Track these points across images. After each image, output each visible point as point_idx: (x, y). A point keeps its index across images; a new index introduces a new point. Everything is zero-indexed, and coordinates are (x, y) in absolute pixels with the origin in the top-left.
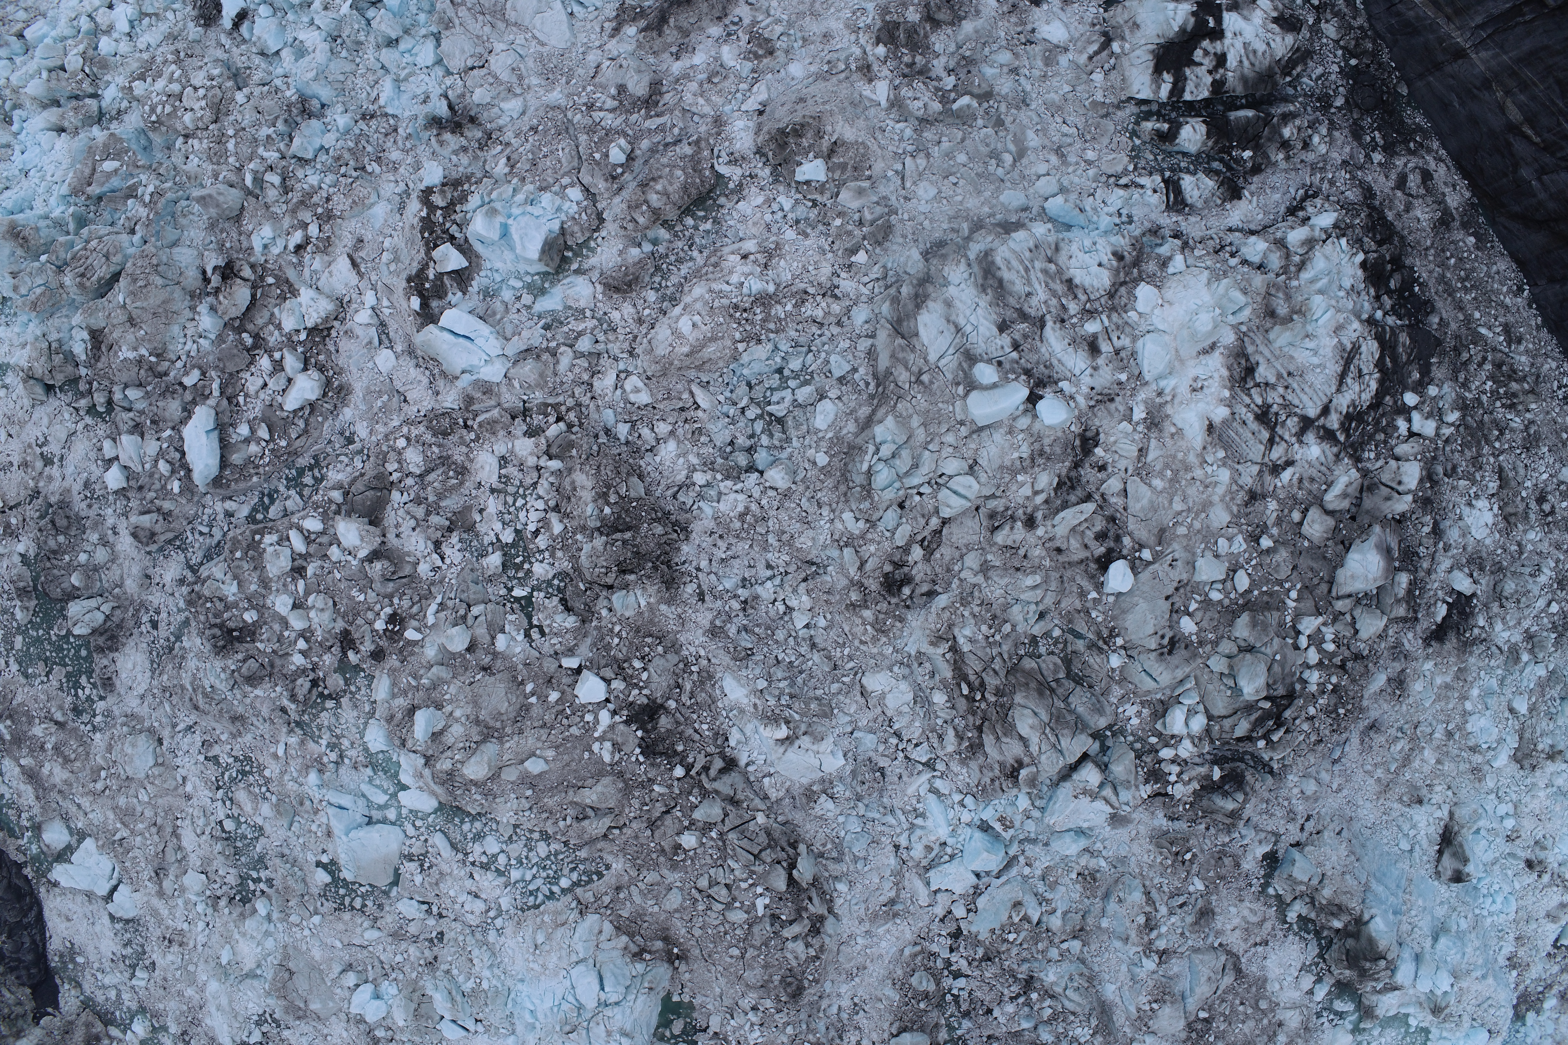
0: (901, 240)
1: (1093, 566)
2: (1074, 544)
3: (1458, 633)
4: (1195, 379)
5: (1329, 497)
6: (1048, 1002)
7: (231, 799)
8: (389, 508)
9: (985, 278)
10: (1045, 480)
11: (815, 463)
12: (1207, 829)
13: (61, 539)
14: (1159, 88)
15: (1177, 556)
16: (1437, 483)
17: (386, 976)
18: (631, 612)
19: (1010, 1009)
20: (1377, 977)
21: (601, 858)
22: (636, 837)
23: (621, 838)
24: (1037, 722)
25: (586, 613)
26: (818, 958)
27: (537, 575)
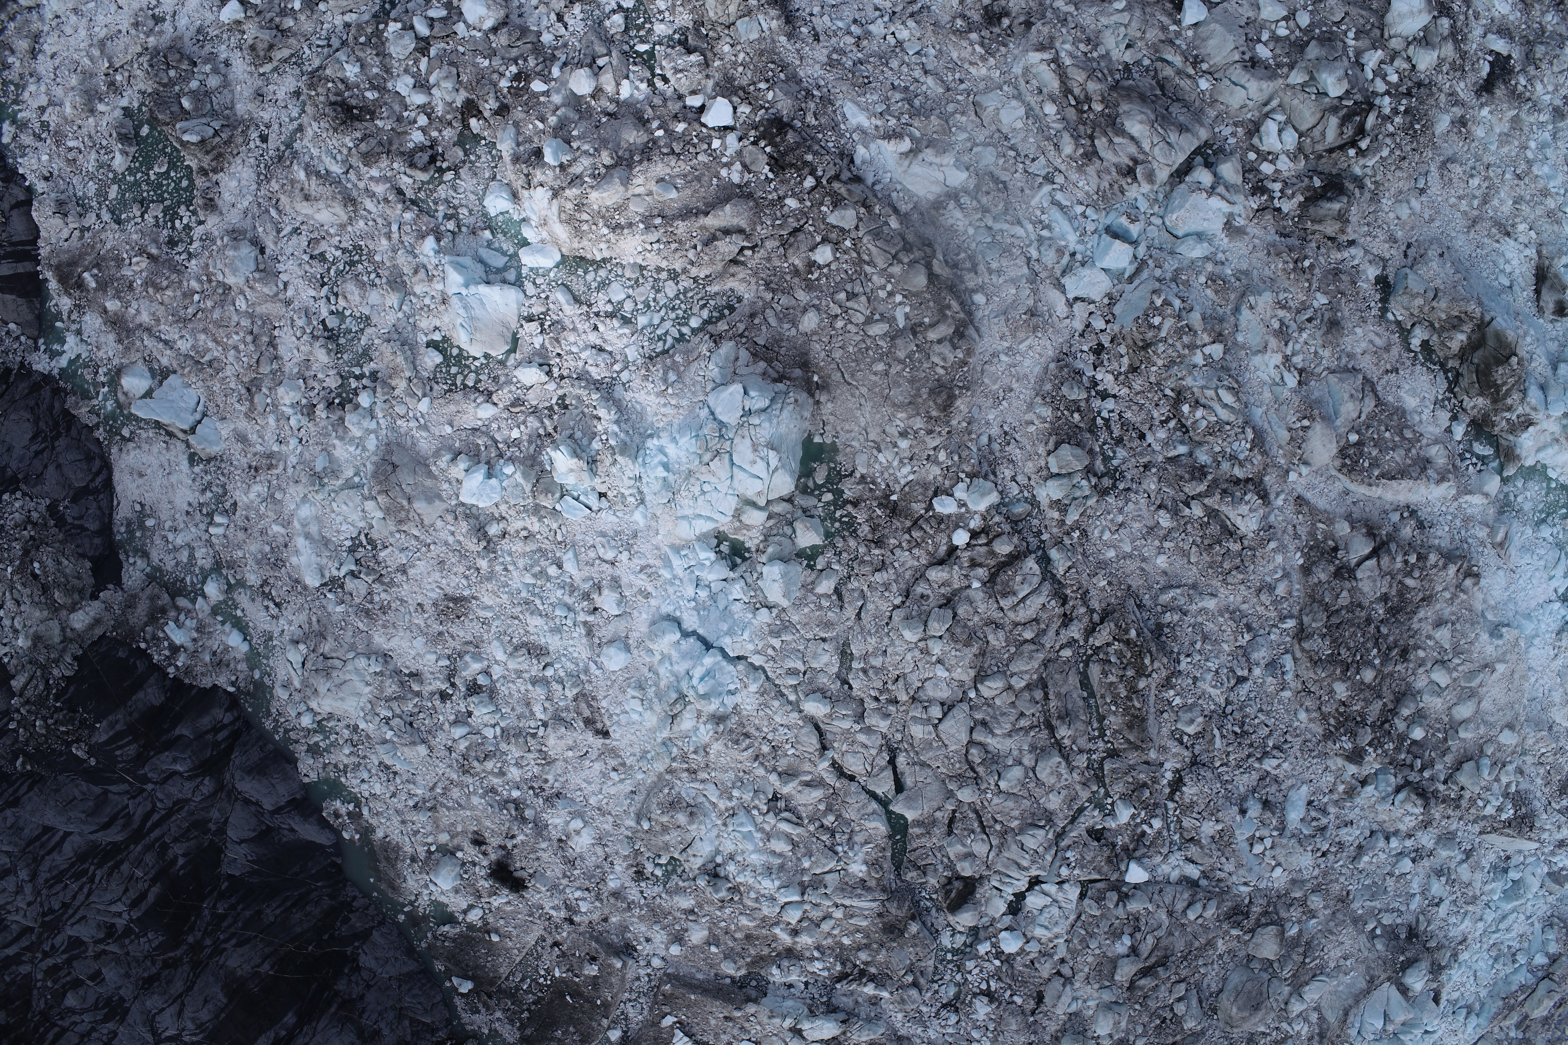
6: (1201, 412)
7: (336, 295)
12: (1318, 248)
13: (172, 73)
17: (501, 456)
18: (754, 36)
19: (1162, 434)
20: (1509, 401)
21: (732, 290)
22: (769, 259)
23: (754, 259)
24: (1144, 117)
25: (709, 55)
26: (964, 363)
27: (658, 33)
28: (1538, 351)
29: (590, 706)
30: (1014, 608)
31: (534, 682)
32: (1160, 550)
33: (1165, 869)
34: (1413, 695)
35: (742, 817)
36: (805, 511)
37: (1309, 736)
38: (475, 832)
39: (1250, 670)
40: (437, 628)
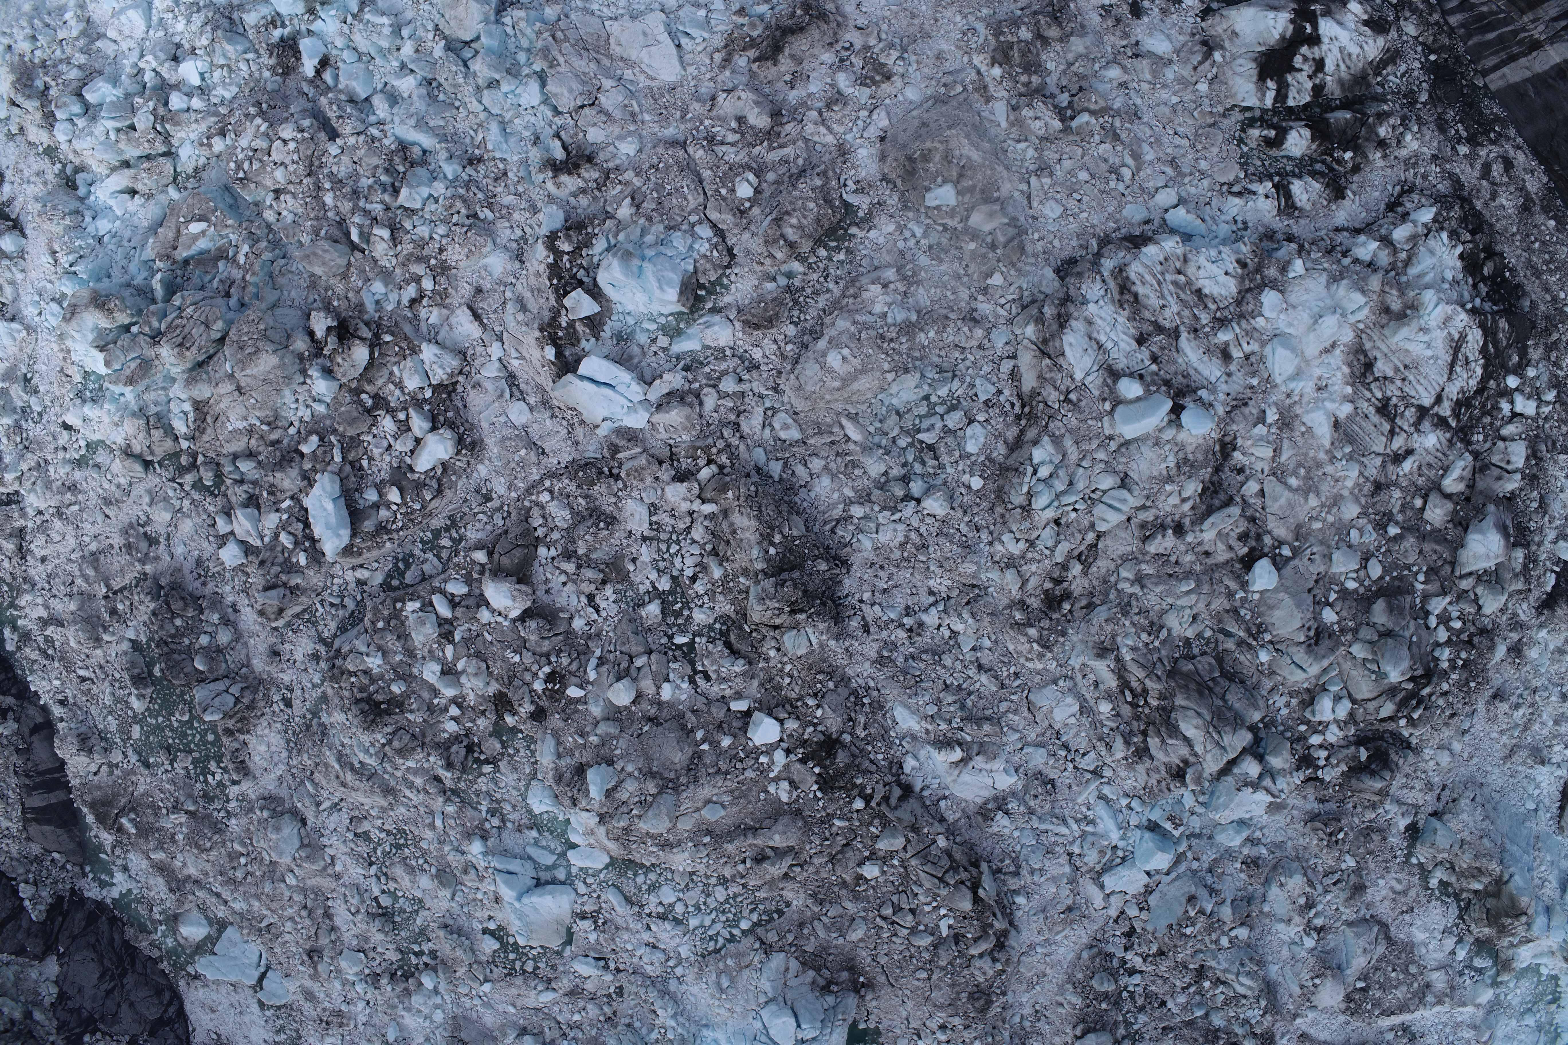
0: (1032, 260)
1: (1238, 566)
2: (1221, 547)
4: (1320, 379)
5: (1446, 482)
6: (1221, 988)
7: (386, 874)
8: (536, 564)
9: (1121, 293)
10: (1192, 488)
11: (969, 487)
13: (178, 622)
14: (1264, 95)
15: (1314, 550)
16: (1540, 459)
18: (802, 651)
19: (1182, 999)
20: (1514, 931)
21: (781, 896)
22: (817, 873)
23: (802, 874)
24: (1199, 722)
25: (754, 656)
26: (1004, 971)
27: (697, 621)
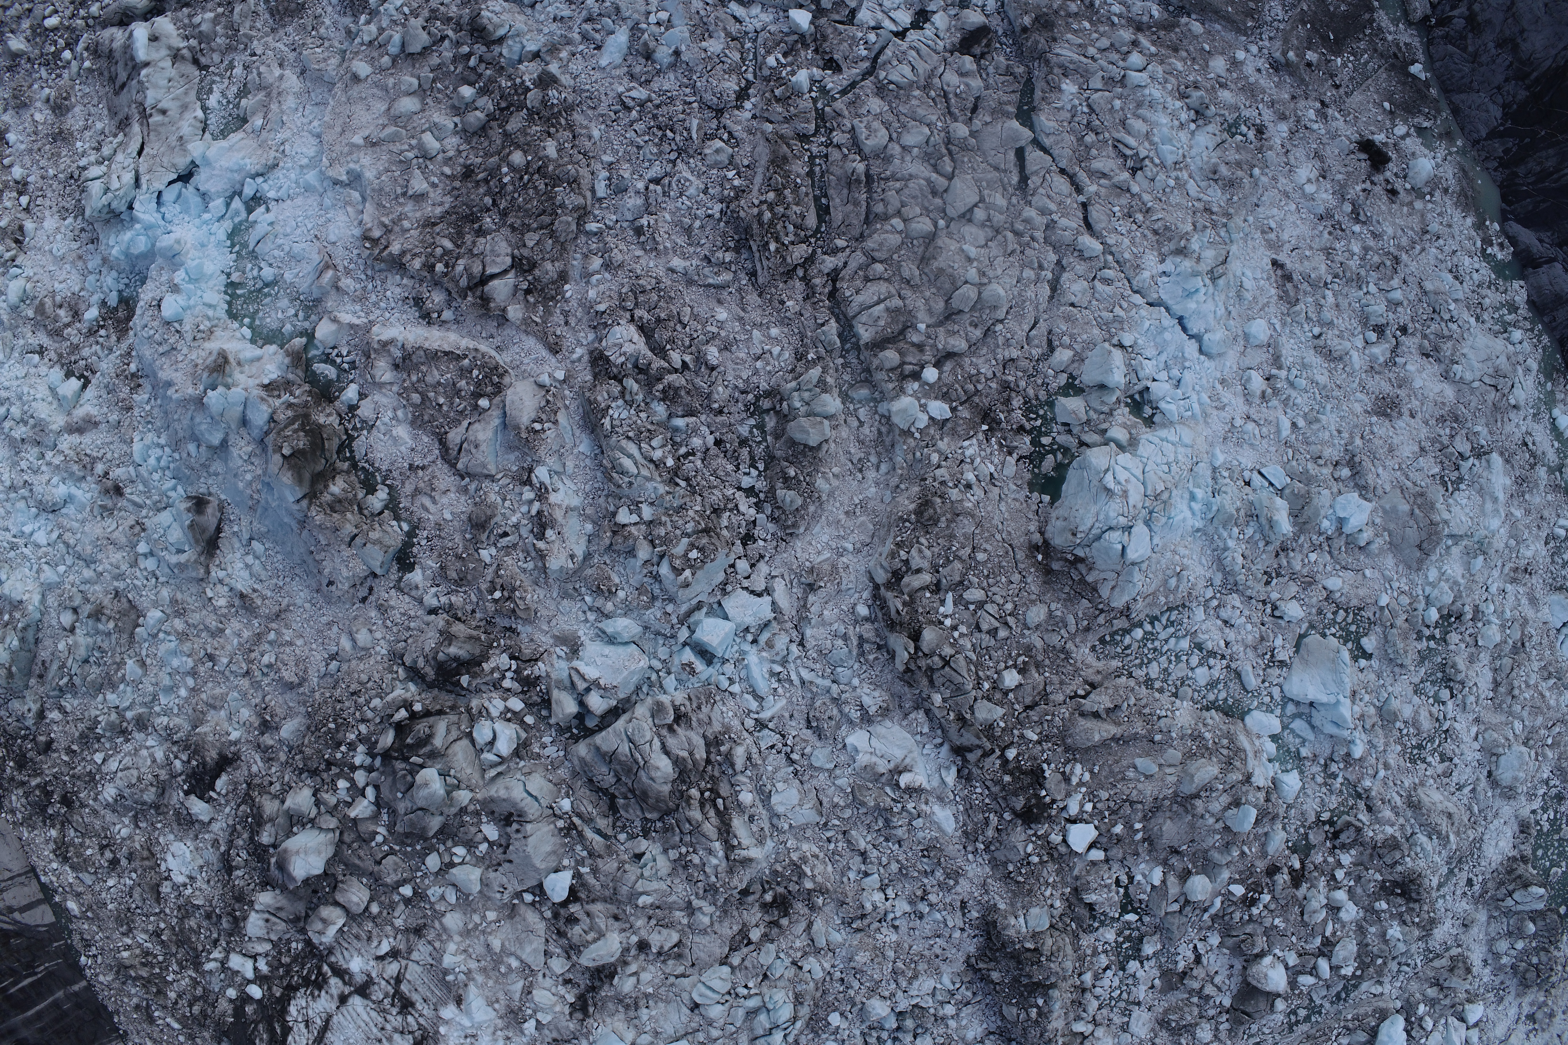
1: (582, 895)
2: (601, 922)
3: (204, 764)
5: (341, 922)
7: (1437, 720)
8: (1235, 992)
10: (626, 985)
11: (842, 1014)
12: (473, 611)
15: (498, 896)
16: (229, 914)
17: (1328, 539)
18: (1035, 911)
19: (696, 442)
20: (290, 413)
21: (1098, 659)
22: (1062, 683)
23: (1077, 686)
25: (1073, 900)
26: (899, 546)
27: (1113, 931)
28: (240, 462)
29: (1286, 292)
30: (890, 297)
31: (1330, 324)
32: (721, 325)
33: (767, 17)
34: (465, 131)
35: (1170, 159)
36: (1069, 432)
37: (590, 112)
38: (1393, 202)
39: (647, 188)
40: (1402, 393)
